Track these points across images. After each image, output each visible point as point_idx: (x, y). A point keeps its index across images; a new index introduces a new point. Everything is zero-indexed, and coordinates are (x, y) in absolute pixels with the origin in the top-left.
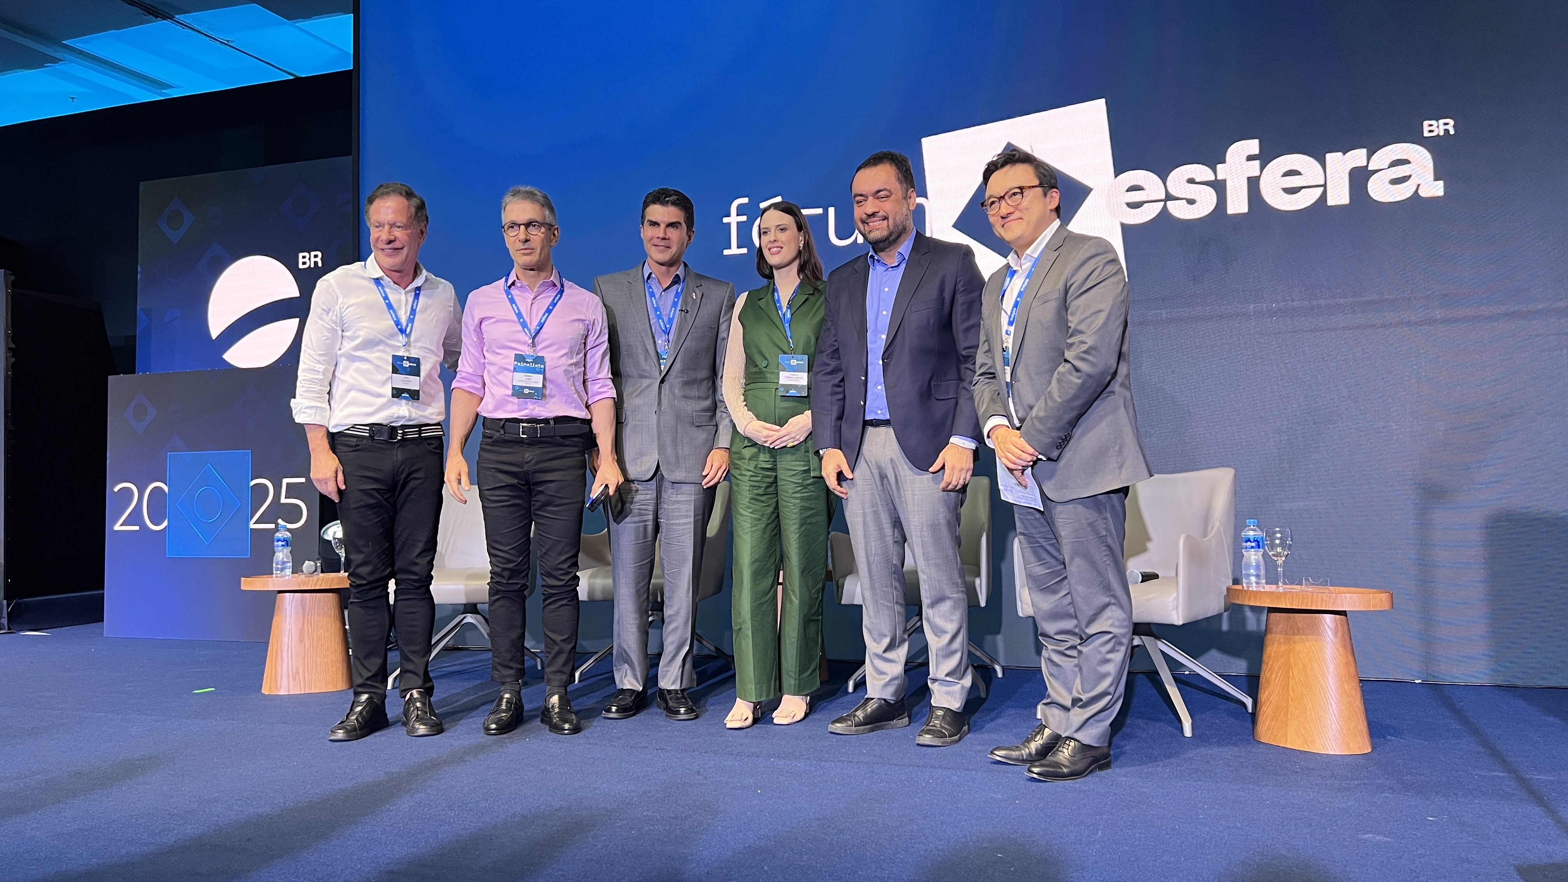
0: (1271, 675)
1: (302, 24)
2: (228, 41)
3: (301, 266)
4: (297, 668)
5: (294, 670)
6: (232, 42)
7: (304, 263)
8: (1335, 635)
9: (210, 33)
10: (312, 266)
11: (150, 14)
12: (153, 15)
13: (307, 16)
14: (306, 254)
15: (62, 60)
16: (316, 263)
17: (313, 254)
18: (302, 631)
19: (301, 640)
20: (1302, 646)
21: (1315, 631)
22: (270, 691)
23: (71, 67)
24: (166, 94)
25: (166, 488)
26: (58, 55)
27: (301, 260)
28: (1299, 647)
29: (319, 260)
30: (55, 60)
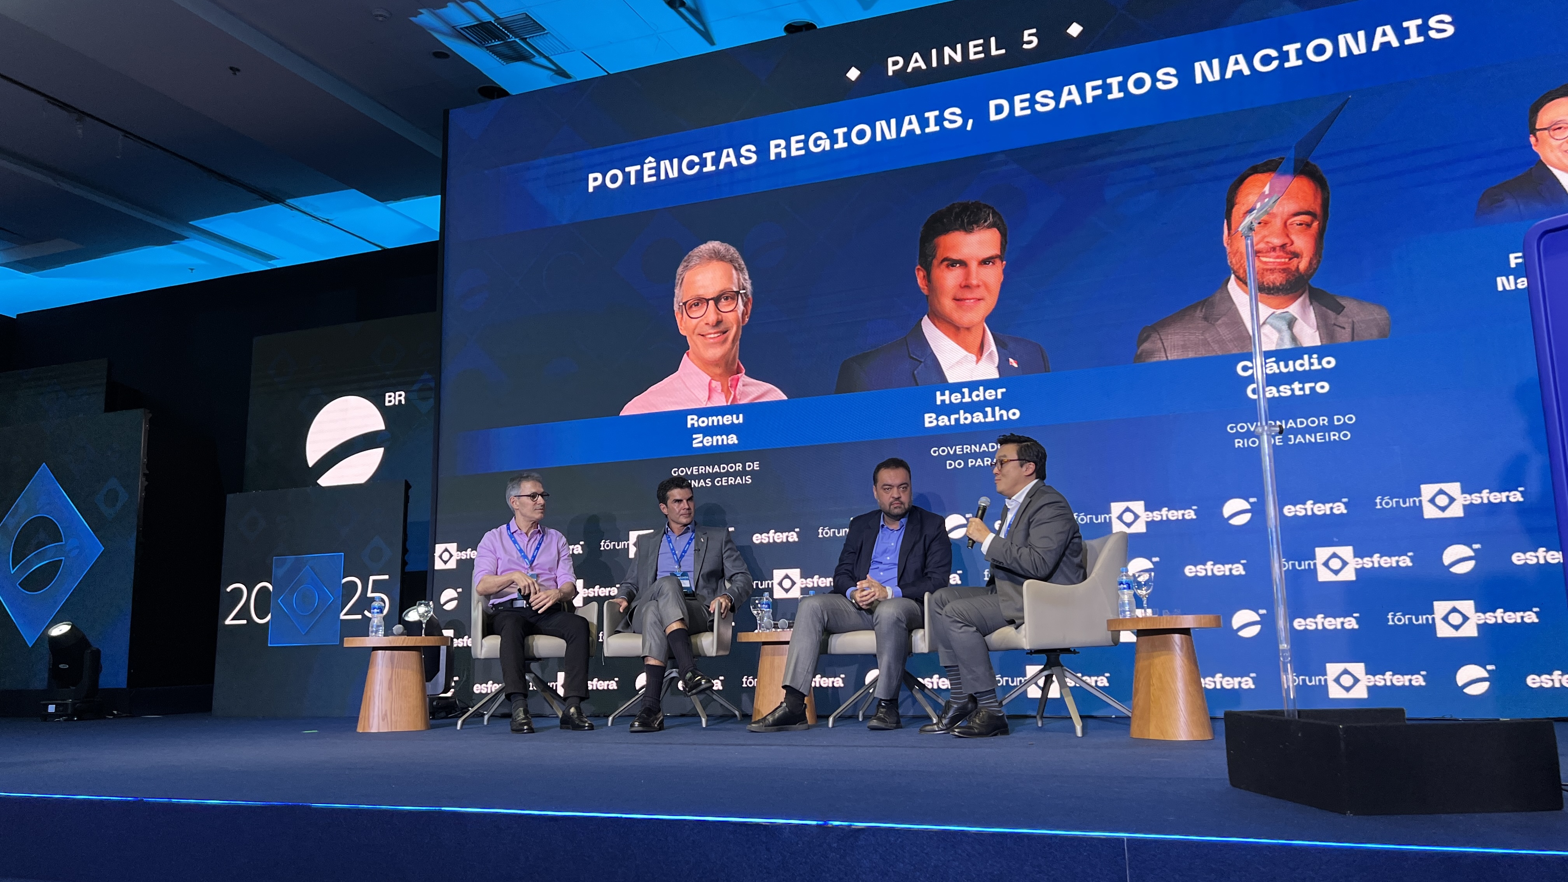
0: (1138, 686)
1: (394, 205)
2: (328, 220)
3: (387, 404)
4: (386, 711)
5: (384, 713)
6: (331, 220)
7: (390, 401)
8: (1181, 651)
9: (314, 214)
10: (397, 403)
11: (265, 199)
12: (268, 200)
13: (397, 198)
14: (392, 394)
15: (187, 238)
16: (400, 401)
17: (397, 393)
18: (390, 681)
19: (390, 688)
20: (1159, 660)
21: (1168, 647)
22: (364, 730)
23: (195, 243)
24: (272, 265)
25: (270, 587)
26: (185, 234)
27: (387, 399)
28: (1157, 661)
29: (402, 398)
30: (182, 238)
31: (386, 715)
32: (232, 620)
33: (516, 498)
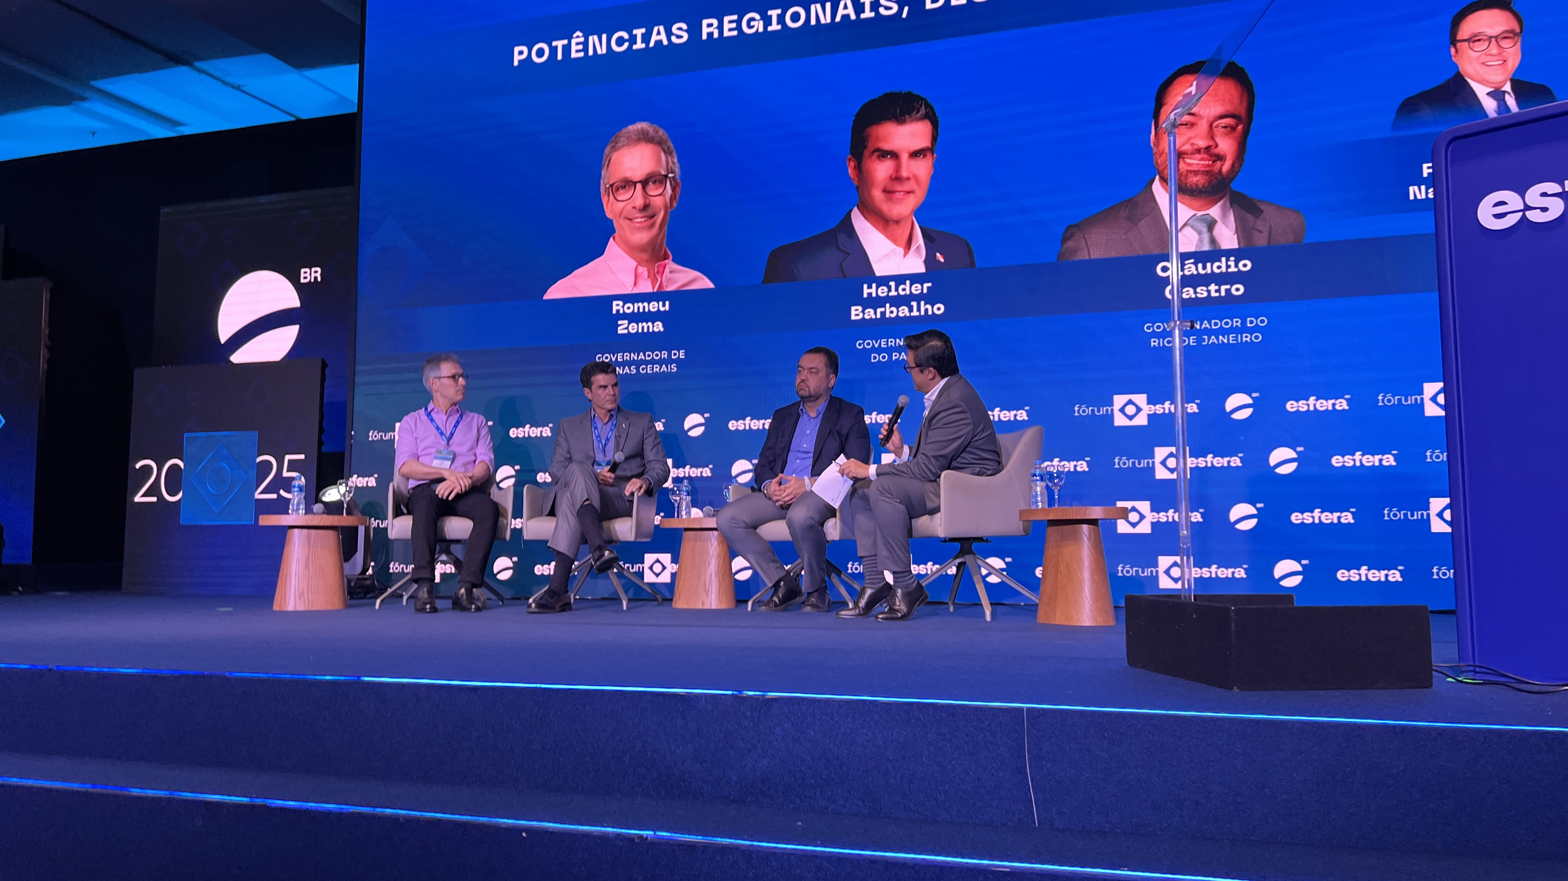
1: (309, 73)
2: (239, 86)
3: (302, 281)
4: (303, 589)
5: (300, 590)
6: (242, 86)
7: (305, 278)
8: (1089, 540)
9: (223, 78)
10: (312, 280)
11: (171, 60)
13: (316, 65)
14: (308, 270)
15: (88, 99)
16: (316, 278)
17: (313, 269)
18: (307, 560)
19: (307, 567)
20: (1066, 550)
21: (1076, 537)
22: (280, 608)
23: (96, 105)
24: (178, 132)
25: (181, 464)
26: (85, 95)
27: (302, 275)
29: (318, 275)
31: (303, 593)
32: (143, 496)
33: (436, 380)
